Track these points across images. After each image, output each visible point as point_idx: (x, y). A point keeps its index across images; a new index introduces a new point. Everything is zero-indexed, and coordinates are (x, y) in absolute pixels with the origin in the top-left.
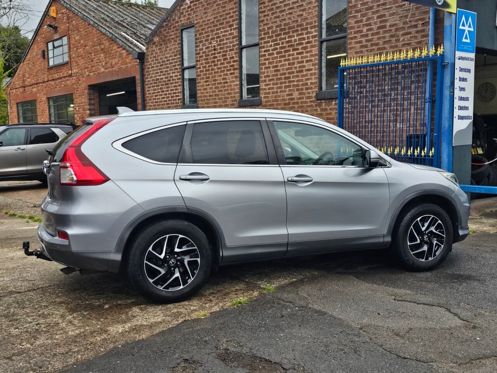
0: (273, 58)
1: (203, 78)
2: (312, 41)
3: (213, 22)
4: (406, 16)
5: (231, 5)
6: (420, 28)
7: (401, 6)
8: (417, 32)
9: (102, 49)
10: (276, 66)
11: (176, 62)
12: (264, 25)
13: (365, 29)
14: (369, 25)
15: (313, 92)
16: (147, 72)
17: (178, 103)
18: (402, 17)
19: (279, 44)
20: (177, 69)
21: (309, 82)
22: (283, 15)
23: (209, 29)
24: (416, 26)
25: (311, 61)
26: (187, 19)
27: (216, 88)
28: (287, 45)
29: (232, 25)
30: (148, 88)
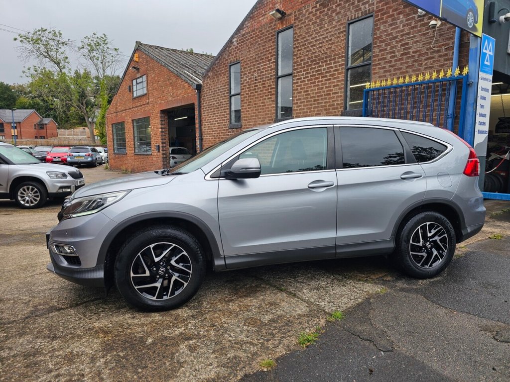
0: (304, 85)
1: (246, 103)
2: (339, 69)
3: (255, 58)
4: (430, 43)
5: (270, 44)
6: (443, 52)
7: (424, 34)
8: (440, 56)
9: (171, 83)
10: (307, 91)
11: (226, 91)
12: (297, 58)
13: (389, 57)
14: (394, 52)
15: (338, 111)
16: (203, 99)
17: (226, 122)
18: (425, 44)
19: (310, 73)
20: (226, 96)
21: (335, 103)
22: (314, 49)
23: (252, 64)
24: (439, 51)
25: (338, 85)
26: (235, 57)
27: (256, 110)
28: (317, 73)
29: (271, 60)
30: (204, 111)
